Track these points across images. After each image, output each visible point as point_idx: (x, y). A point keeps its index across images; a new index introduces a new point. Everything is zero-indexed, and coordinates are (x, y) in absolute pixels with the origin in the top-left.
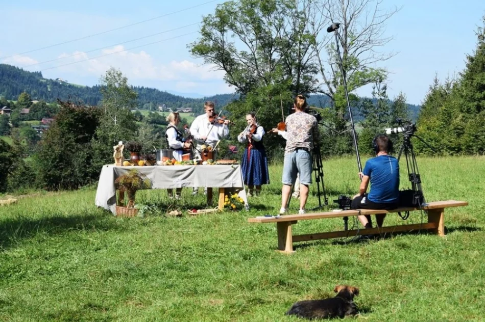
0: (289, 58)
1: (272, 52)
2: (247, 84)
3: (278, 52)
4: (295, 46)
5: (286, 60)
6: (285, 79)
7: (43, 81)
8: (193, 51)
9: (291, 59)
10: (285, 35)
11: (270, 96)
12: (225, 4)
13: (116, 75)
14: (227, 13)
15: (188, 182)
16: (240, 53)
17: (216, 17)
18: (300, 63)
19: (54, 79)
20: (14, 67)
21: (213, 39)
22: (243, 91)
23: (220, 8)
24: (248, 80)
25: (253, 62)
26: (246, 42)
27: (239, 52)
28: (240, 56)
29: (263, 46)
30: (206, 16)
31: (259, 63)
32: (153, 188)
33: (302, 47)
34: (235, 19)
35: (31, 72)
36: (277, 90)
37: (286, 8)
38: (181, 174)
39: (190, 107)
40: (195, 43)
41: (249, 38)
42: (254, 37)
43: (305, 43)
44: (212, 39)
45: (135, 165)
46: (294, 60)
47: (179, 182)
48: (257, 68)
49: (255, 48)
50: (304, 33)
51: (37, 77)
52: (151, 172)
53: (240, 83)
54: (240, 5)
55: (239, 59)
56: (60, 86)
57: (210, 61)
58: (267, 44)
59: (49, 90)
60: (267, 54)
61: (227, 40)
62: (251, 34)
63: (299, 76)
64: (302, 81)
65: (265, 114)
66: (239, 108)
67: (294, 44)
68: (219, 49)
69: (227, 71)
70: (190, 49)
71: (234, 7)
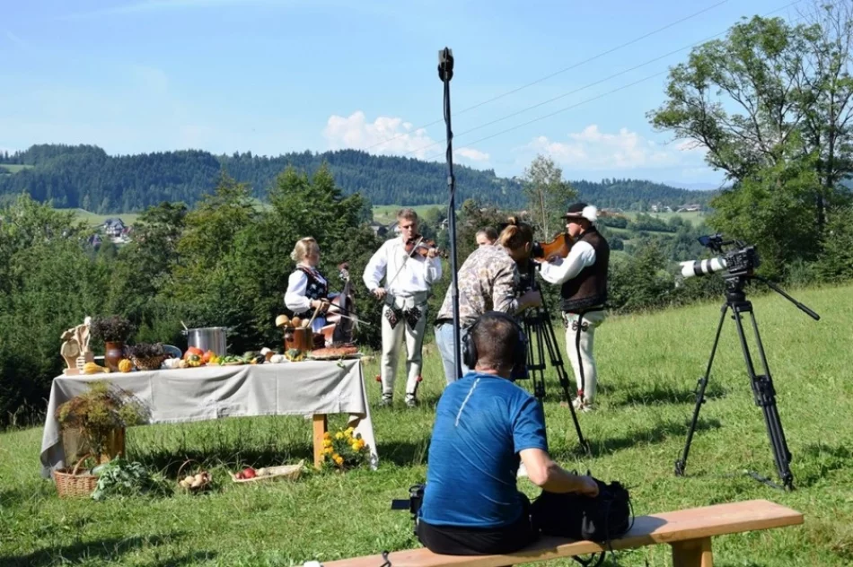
0: (815, 120)
1: (783, 112)
2: (744, 165)
3: (792, 111)
4: (824, 99)
5: (809, 123)
6: (809, 152)
7: (496, 181)
8: (657, 122)
9: (818, 119)
10: (805, 82)
11: (782, 180)
12: (704, 45)
13: (545, 166)
14: (708, 60)
15: (234, 404)
16: (732, 118)
17: (691, 66)
18: (833, 125)
19: (510, 177)
20: (469, 169)
21: (687, 100)
22: (738, 176)
23: (697, 53)
24: (745, 159)
25: (753, 130)
26: (740, 101)
27: (729, 116)
28: (732, 123)
29: (768, 105)
30: (675, 66)
31: (762, 130)
32: (151, 421)
33: (836, 99)
34: (722, 66)
35: (481, 170)
36: (793, 171)
37: (804, 41)
38: (216, 388)
39: (697, 203)
40: (661, 109)
41: (745, 94)
42: (754, 92)
43: (842, 92)
44: (684, 101)
45: (111, 371)
46: (823, 122)
47: (212, 407)
48: (760, 140)
49: (755, 109)
50: (839, 77)
51: (488, 177)
52: (147, 386)
53: (732, 164)
54: (731, 44)
55: (728, 127)
56: (518, 187)
57: (685, 134)
58: (775, 101)
59: (504, 192)
60: (776, 116)
61: (709, 101)
62: (749, 88)
63: (832, 146)
64: (837, 154)
65: (772, 210)
66: (732, 203)
67: (821, 97)
68: (696, 115)
69: (711, 148)
70: (652, 119)
71: (720, 48)
